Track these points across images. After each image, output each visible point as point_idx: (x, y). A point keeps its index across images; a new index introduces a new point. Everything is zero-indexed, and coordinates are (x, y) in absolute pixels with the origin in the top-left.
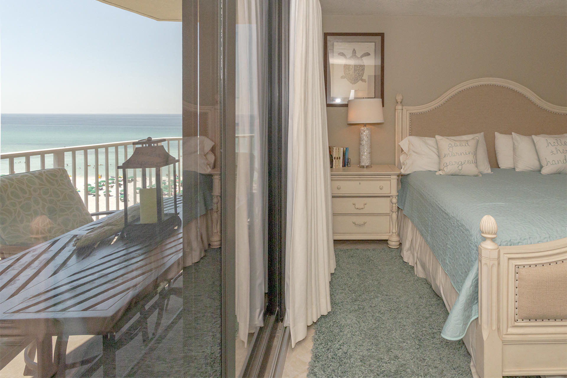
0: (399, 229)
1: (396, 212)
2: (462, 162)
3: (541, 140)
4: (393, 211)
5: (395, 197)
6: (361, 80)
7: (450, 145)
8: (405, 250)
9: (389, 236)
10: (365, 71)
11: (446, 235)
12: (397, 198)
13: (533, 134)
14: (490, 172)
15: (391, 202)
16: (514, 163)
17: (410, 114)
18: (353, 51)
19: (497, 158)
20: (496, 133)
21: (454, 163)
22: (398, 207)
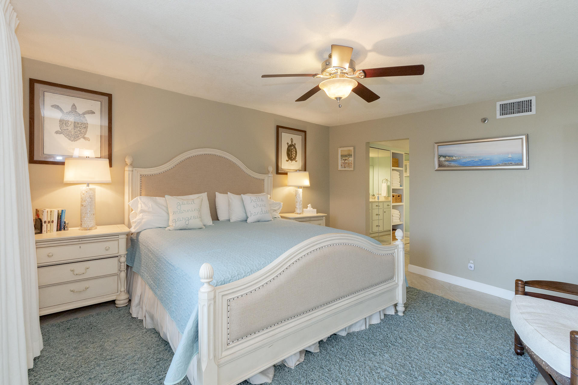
0: (128, 287)
1: (124, 271)
2: (188, 218)
3: (247, 198)
4: (121, 270)
5: (124, 256)
6: (83, 138)
7: (178, 204)
8: (134, 306)
9: (117, 295)
10: (88, 129)
11: (173, 285)
12: (126, 256)
13: (242, 194)
14: (212, 224)
15: (119, 261)
16: (229, 216)
17: (141, 175)
18: (72, 106)
19: (217, 212)
20: (216, 193)
21: (182, 219)
22: (127, 265)
